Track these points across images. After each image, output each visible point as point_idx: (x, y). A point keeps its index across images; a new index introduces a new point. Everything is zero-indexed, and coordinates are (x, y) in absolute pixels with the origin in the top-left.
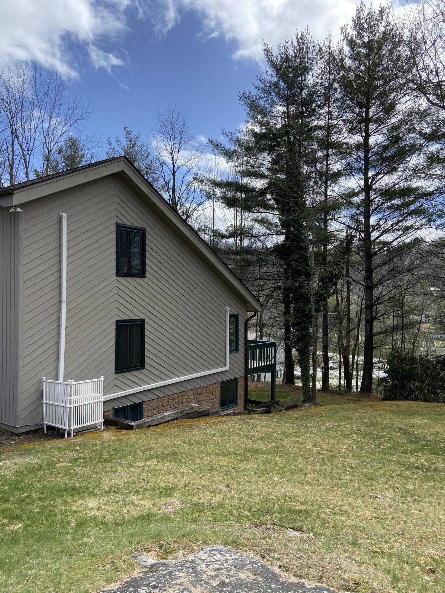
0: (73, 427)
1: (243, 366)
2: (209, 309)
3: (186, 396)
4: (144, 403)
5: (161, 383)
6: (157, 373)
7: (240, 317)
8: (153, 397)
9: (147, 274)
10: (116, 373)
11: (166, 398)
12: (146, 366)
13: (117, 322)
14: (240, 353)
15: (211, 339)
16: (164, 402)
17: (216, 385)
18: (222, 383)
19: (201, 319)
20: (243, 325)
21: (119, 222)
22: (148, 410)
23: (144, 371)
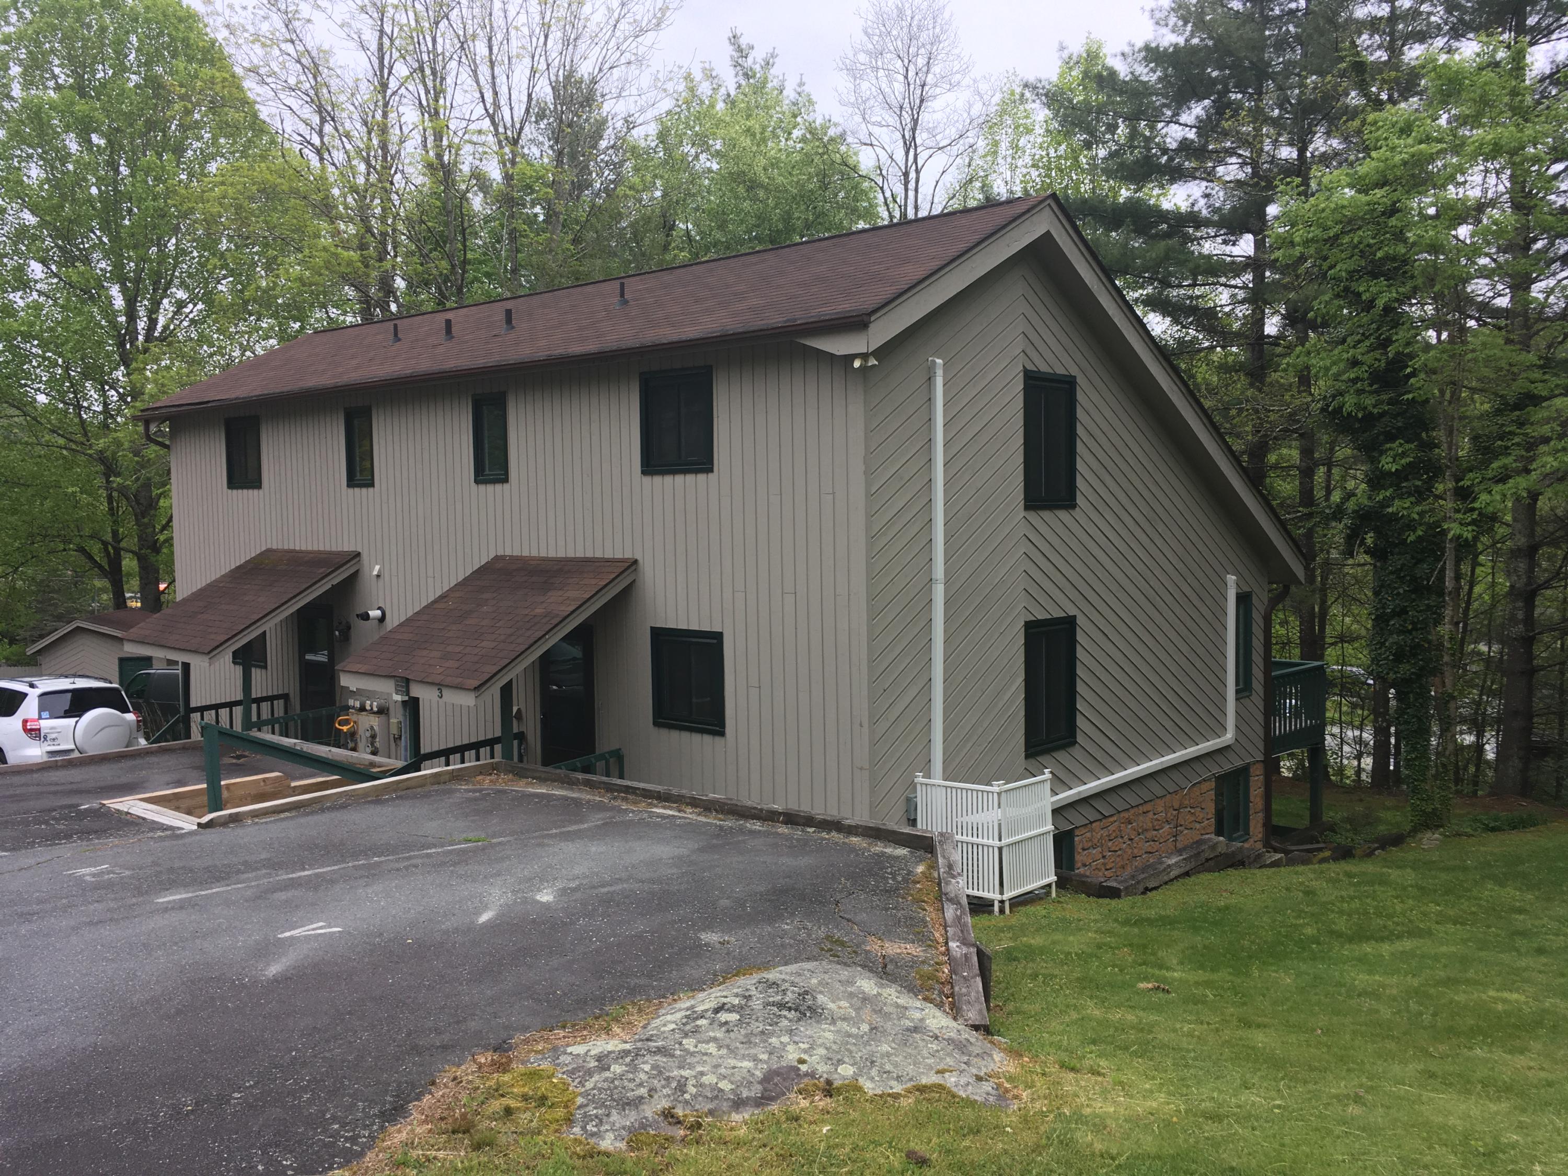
0: (1006, 896)
1: (1261, 732)
2: (1195, 584)
3: (1151, 815)
4: (1077, 832)
5: (1107, 781)
6: (1099, 755)
7: (1255, 600)
8: (1092, 815)
9: (1080, 500)
10: (1027, 757)
11: (1115, 818)
12: (1080, 738)
13: (1028, 625)
14: (1254, 697)
15: (1198, 664)
16: (1111, 828)
17: (1208, 784)
18: (1221, 780)
19: (1178, 610)
20: (1261, 622)
21: (1030, 367)
22: (1084, 849)
23: (1076, 751)
